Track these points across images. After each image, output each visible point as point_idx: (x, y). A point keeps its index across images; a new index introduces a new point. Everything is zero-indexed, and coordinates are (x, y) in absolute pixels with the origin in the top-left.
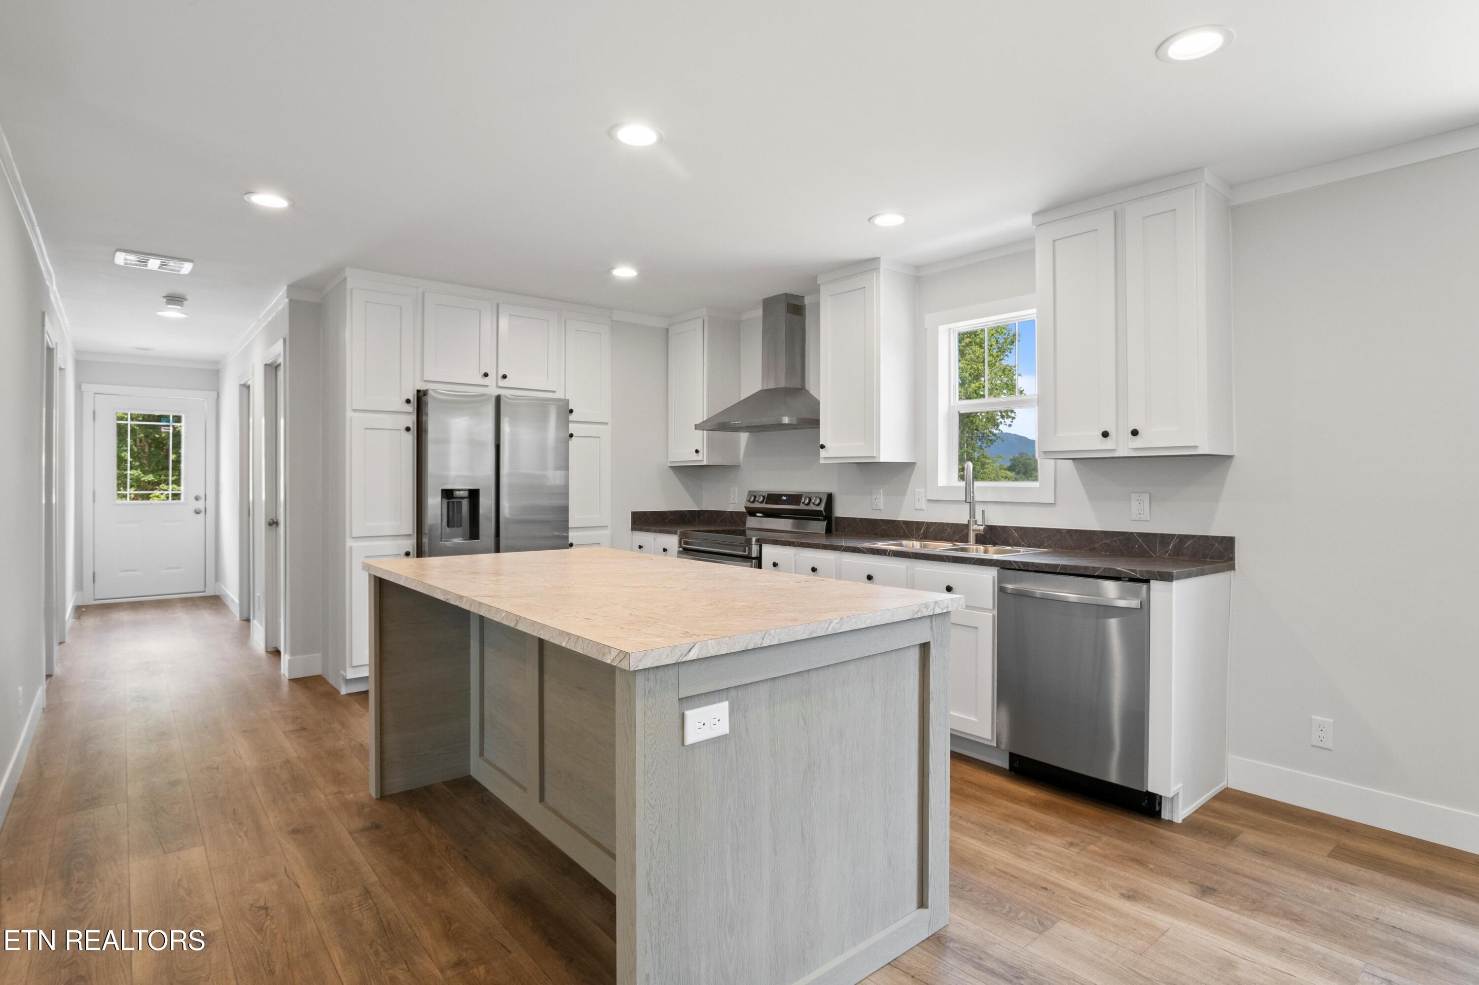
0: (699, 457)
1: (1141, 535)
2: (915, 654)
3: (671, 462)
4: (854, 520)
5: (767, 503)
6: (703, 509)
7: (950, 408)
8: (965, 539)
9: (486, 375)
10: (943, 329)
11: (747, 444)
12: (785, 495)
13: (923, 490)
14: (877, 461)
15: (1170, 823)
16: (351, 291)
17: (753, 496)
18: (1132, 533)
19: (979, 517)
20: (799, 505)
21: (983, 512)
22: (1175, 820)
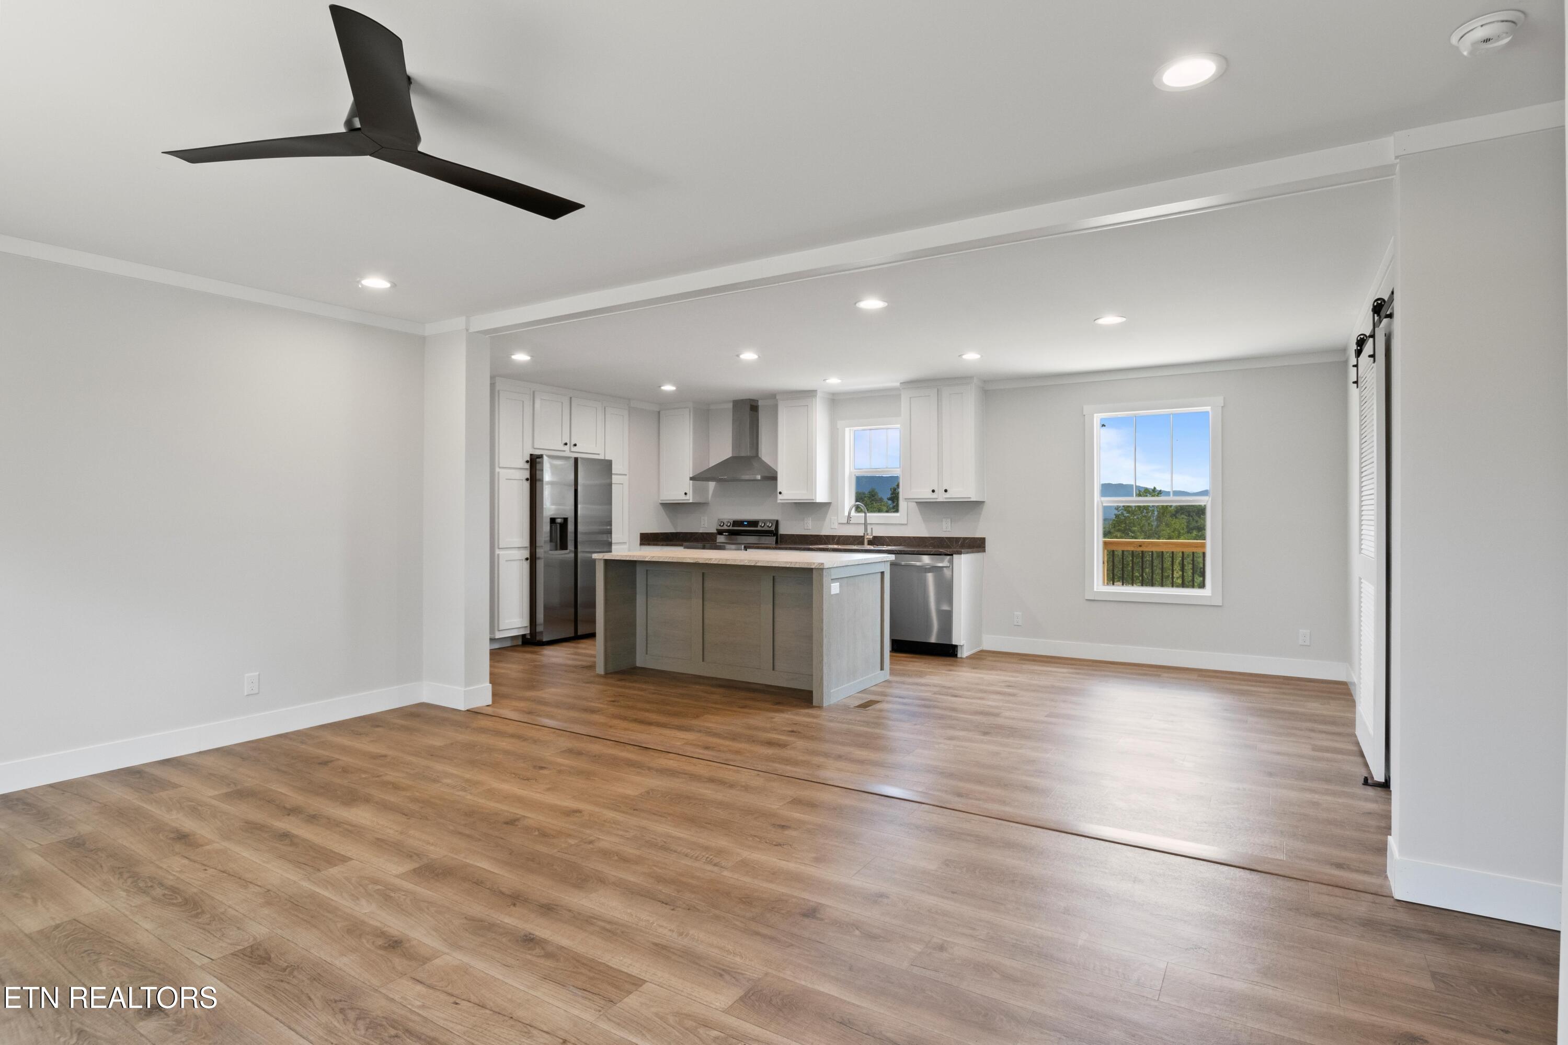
0: (687, 497)
1: (947, 538)
2: (879, 576)
3: (661, 500)
4: (793, 535)
5: (733, 526)
6: (678, 531)
7: (850, 473)
8: (862, 543)
9: (566, 444)
10: (847, 430)
11: (714, 491)
12: (746, 521)
13: (836, 518)
14: (814, 501)
15: (961, 658)
16: (499, 391)
17: (722, 523)
18: (943, 537)
19: (869, 531)
20: (757, 527)
21: (872, 528)
22: (963, 657)
